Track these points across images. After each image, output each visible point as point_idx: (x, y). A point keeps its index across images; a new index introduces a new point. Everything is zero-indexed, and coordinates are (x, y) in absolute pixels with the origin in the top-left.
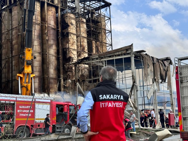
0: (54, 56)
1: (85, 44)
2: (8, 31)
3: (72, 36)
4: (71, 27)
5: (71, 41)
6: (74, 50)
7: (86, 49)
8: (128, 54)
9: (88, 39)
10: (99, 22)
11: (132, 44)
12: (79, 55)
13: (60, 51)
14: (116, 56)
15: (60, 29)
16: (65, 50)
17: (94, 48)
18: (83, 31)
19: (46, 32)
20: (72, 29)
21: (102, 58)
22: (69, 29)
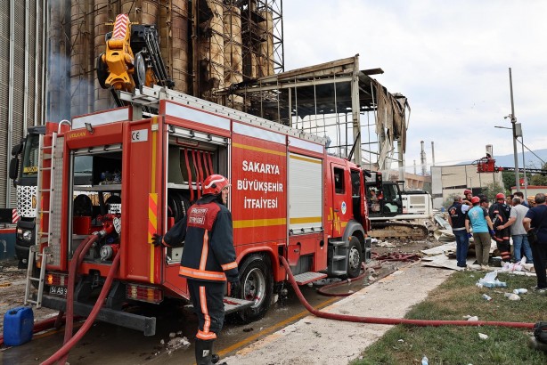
0: (183, 73)
1: (239, 58)
2: (86, 15)
3: (217, 37)
4: (216, 19)
5: (214, 47)
6: (219, 65)
7: (241, 67)
8: (347, 75)
9: (243, 49)
10: (264, 20)
11: (358, 55)
12: (227, 79)
13: (194, 64)
14: (317, 78)
15: (194, 20)
16: (204, 64)
17: (254, 67)
18: (237, 32)
19: (169, 21)
20: (217, 25)
21: (286, 82)
22: (212, 24)
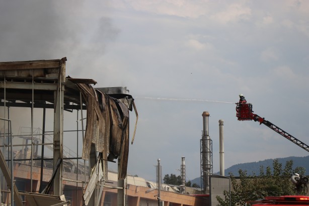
8: (50, 82)
11: (65, 59)
14: (9, 80)
